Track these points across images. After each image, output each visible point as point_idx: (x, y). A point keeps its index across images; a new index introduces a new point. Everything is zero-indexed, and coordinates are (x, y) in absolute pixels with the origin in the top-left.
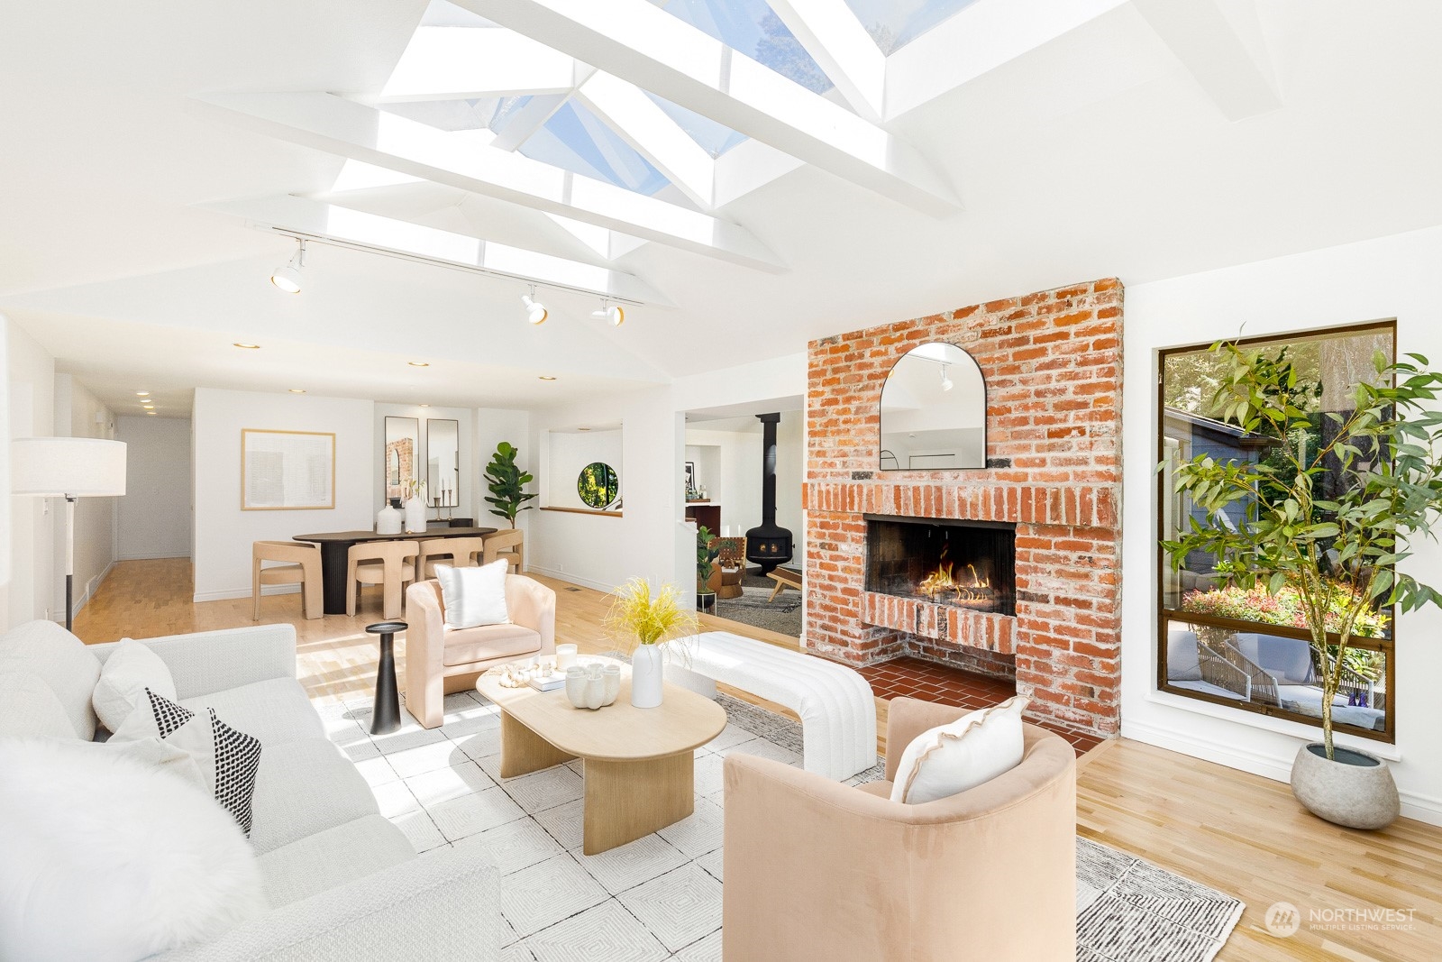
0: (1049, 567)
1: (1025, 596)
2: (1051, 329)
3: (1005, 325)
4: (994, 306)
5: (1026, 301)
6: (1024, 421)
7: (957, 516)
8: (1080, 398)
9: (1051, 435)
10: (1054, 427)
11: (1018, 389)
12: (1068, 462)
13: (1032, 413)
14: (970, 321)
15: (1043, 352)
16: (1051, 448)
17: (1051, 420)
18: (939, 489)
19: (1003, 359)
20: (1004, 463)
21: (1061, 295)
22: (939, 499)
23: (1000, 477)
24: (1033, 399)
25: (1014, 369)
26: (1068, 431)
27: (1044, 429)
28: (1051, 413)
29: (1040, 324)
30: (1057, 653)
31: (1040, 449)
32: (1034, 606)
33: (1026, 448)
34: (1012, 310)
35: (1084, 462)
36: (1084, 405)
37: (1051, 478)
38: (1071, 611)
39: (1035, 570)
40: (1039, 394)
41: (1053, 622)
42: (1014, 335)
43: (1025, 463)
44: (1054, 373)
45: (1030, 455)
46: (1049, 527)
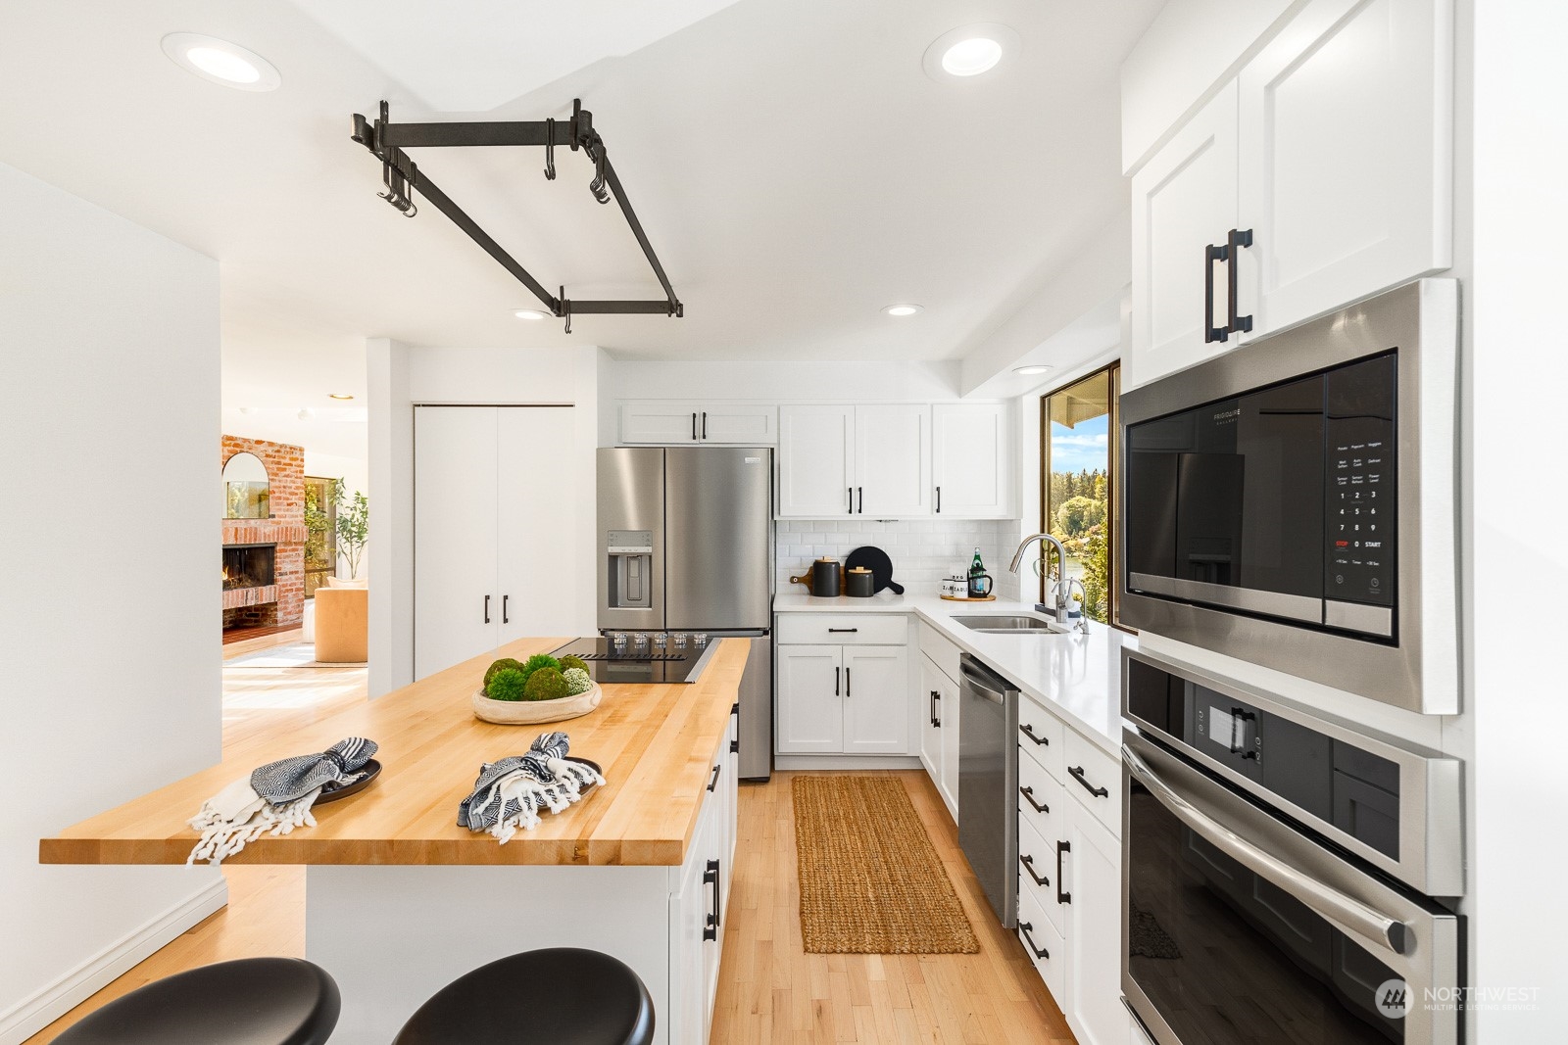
0: (287, 560)
1: (281, 574)
2: (287, 461)
3: (274, 454)
4: (271, 444)
5: (281, 446)
6: (280, 498)
7: (263, 542)
8: (296, 491)
9: (288, 505)
10: (289, 502)
11: (277, 484)
12: (293, 516)
13: (283, 495)
14: (262, 447)
15: (285, 470)
16: (288, 510)
17: (288, 499)
18: (256, 529)
19: (273, 469)
20: (273, 516)
21: (291, 448)
22: (256, 534)
23: (273, 522)
24: (282, 489)
25: (276, 475)
26: (292, 504)
27: (285, 502)
28: (288, 496)
29: (284, 458)
30: (290, 595)
31: (284, 510)
32: (284, 577)
33: (280, 510)
34: (276, 448)
35: (297, 516)
36: (296, 494)
37: (288, 523)
38: (293, 576)
39: (284, 562)
40: (284, 487)
41: (289, 583)
42: (276, 460)
43: (280, 517)
44: (289, 479)
45: (282, 513)
46: (289, 543)
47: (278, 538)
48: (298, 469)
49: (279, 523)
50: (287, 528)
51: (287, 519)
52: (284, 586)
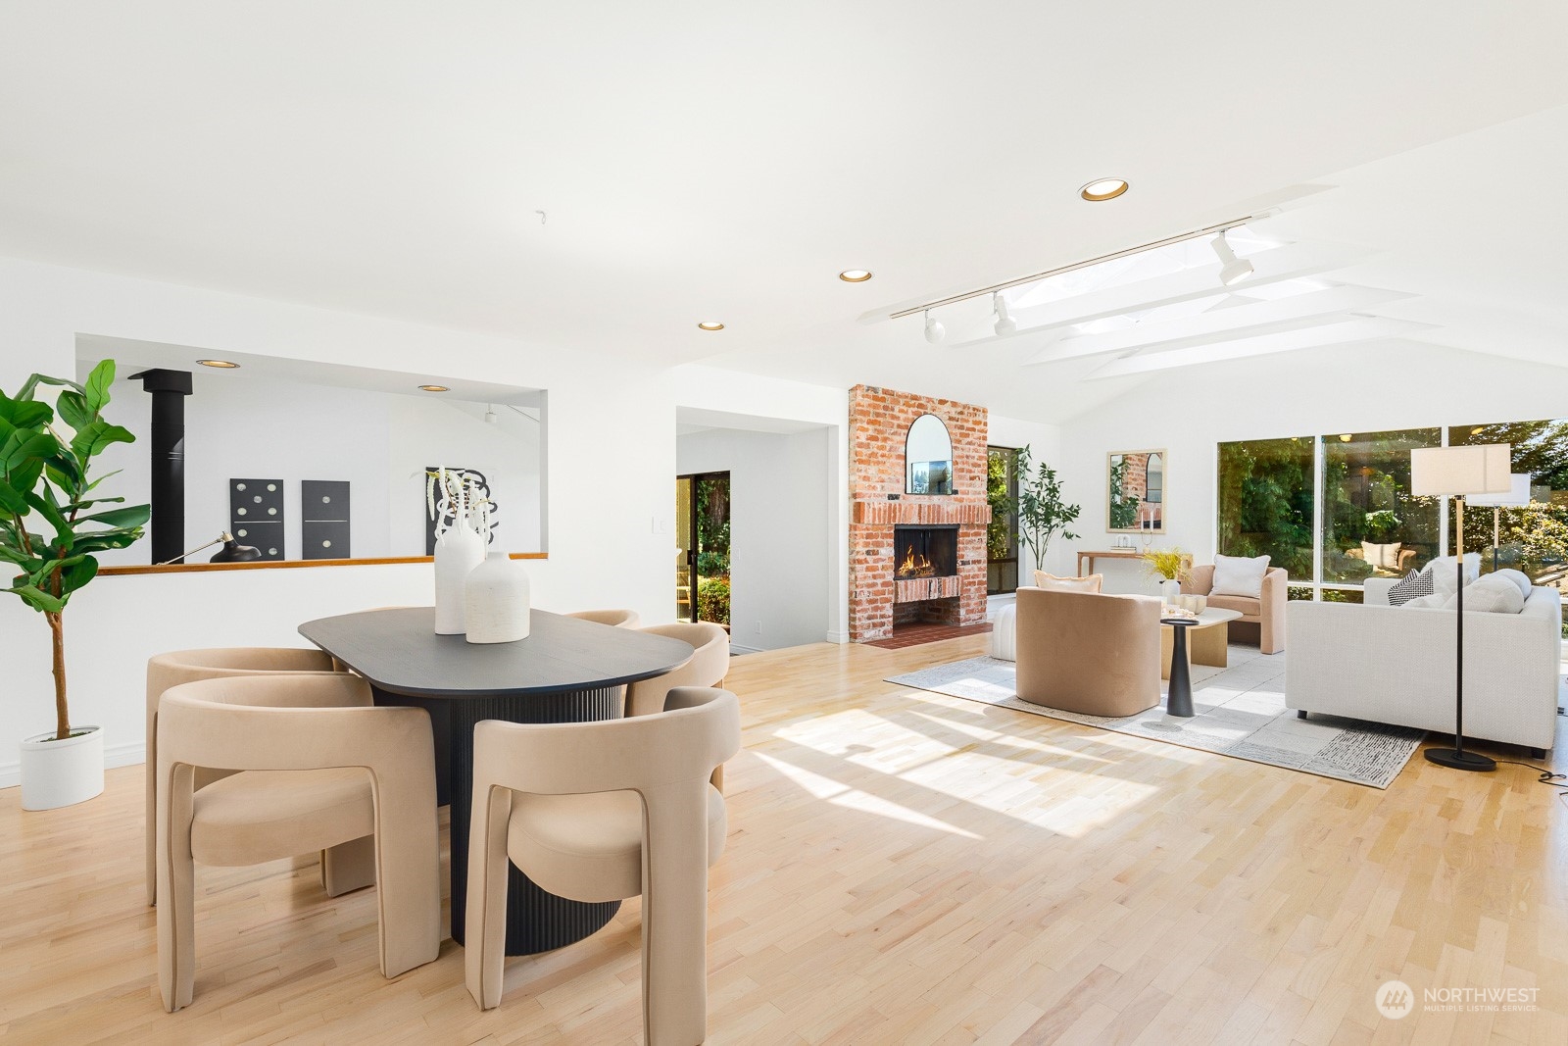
0: (969, 546)
1: (963, 563)
2: (970, 425)
3: (957, 416)
4: (954, 404)
5: (964, 407)
6: (962, 470)
7: (946, 523)
8: (979, 462)
9: (972, 479)
10: (972, 475)
11: (960, 452)
12: (975, 493)
13: (966, 467)
14: (947, 407)
15: (968, 435)
16: (970, 485)
17: (971, 471)
18: (939, 506)
19: (956, 434)
20: (956, 492)
21: (974, 409)
22: (939, 512)
23: (956, 500)
24: (965, 459)
25: (959, 442)
26: (975, 478)
27: (968, 475)
28: (971, 468)
29: (967, 421)
30: (973, 588)
31: (967, 485)
32: (967, 567)
33: (963, 484)
34: (959, 409)
35: (980, 493)
36: (979, 466)
37: (971, 501)
38: (976, 566)
39: (966, 548)
40: (967, 457)
41: (972, 574)
42: (959, 423)
43: (964, 493)
44: (972, 447)
45: (964, 488)
46: (970, 526)
47: (961, 520)
48: (982, 435)
49: (961, 500)
50: (970, 506)
51: (971, 496)
52: (967, 577)
